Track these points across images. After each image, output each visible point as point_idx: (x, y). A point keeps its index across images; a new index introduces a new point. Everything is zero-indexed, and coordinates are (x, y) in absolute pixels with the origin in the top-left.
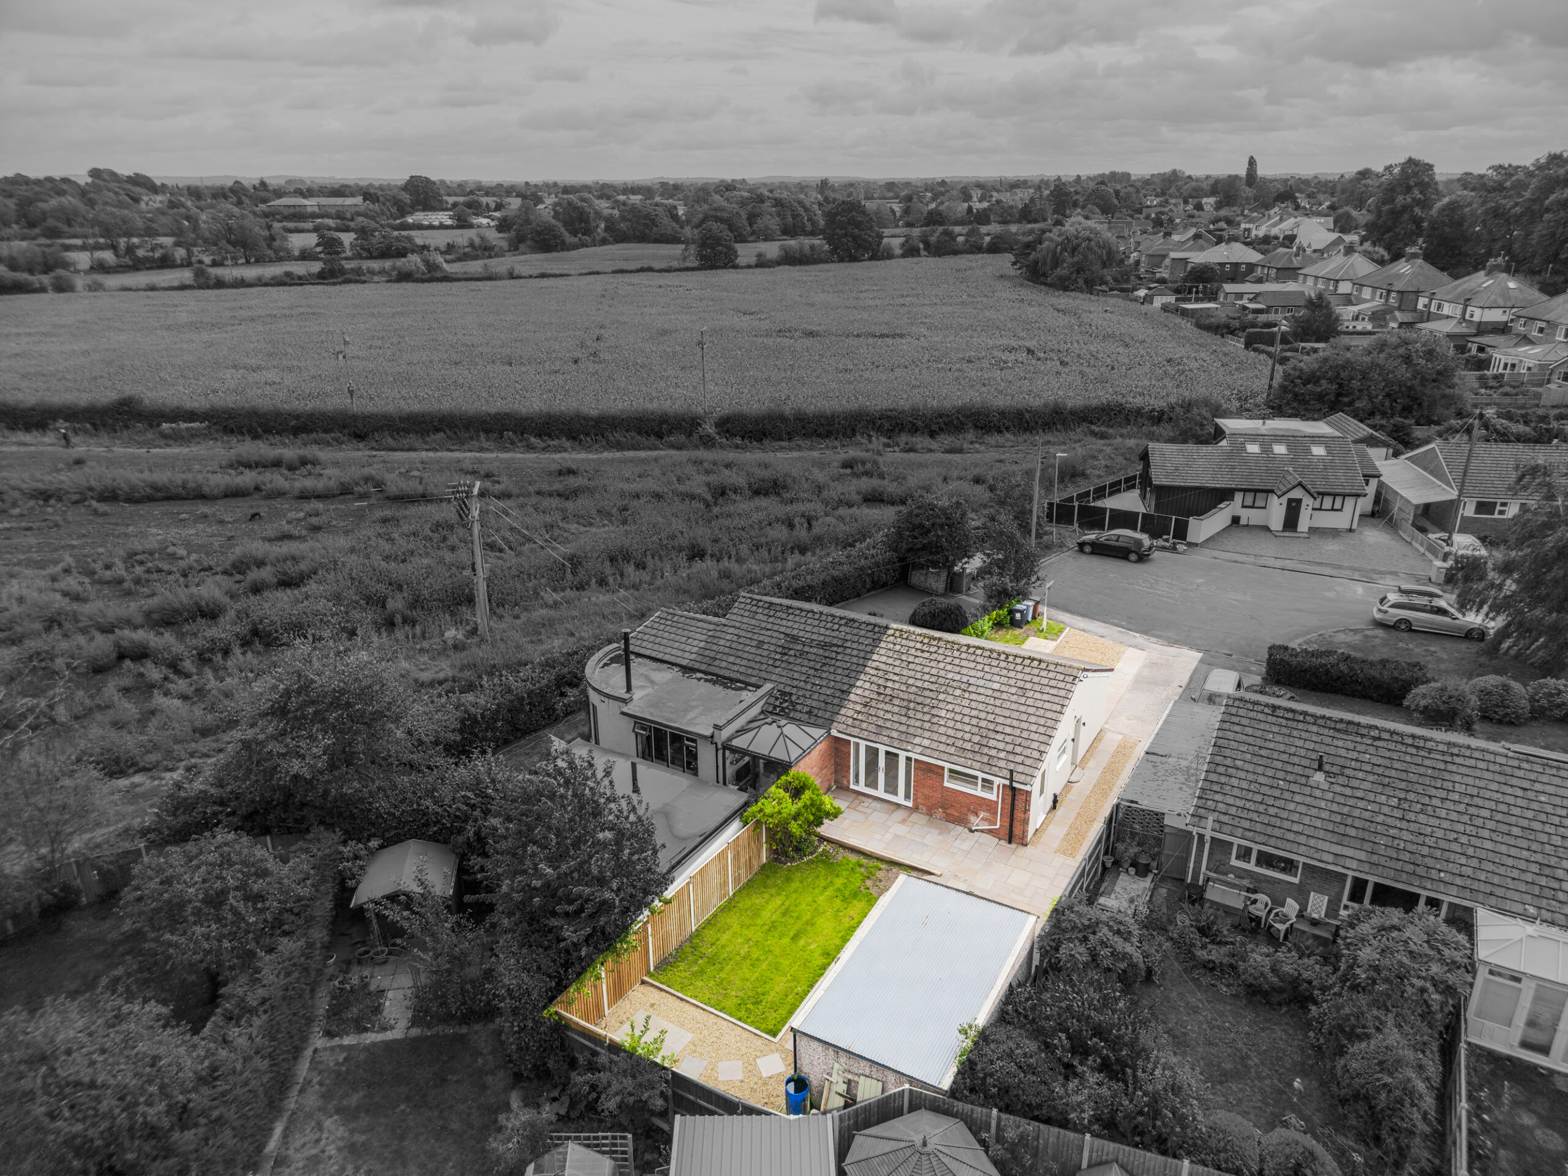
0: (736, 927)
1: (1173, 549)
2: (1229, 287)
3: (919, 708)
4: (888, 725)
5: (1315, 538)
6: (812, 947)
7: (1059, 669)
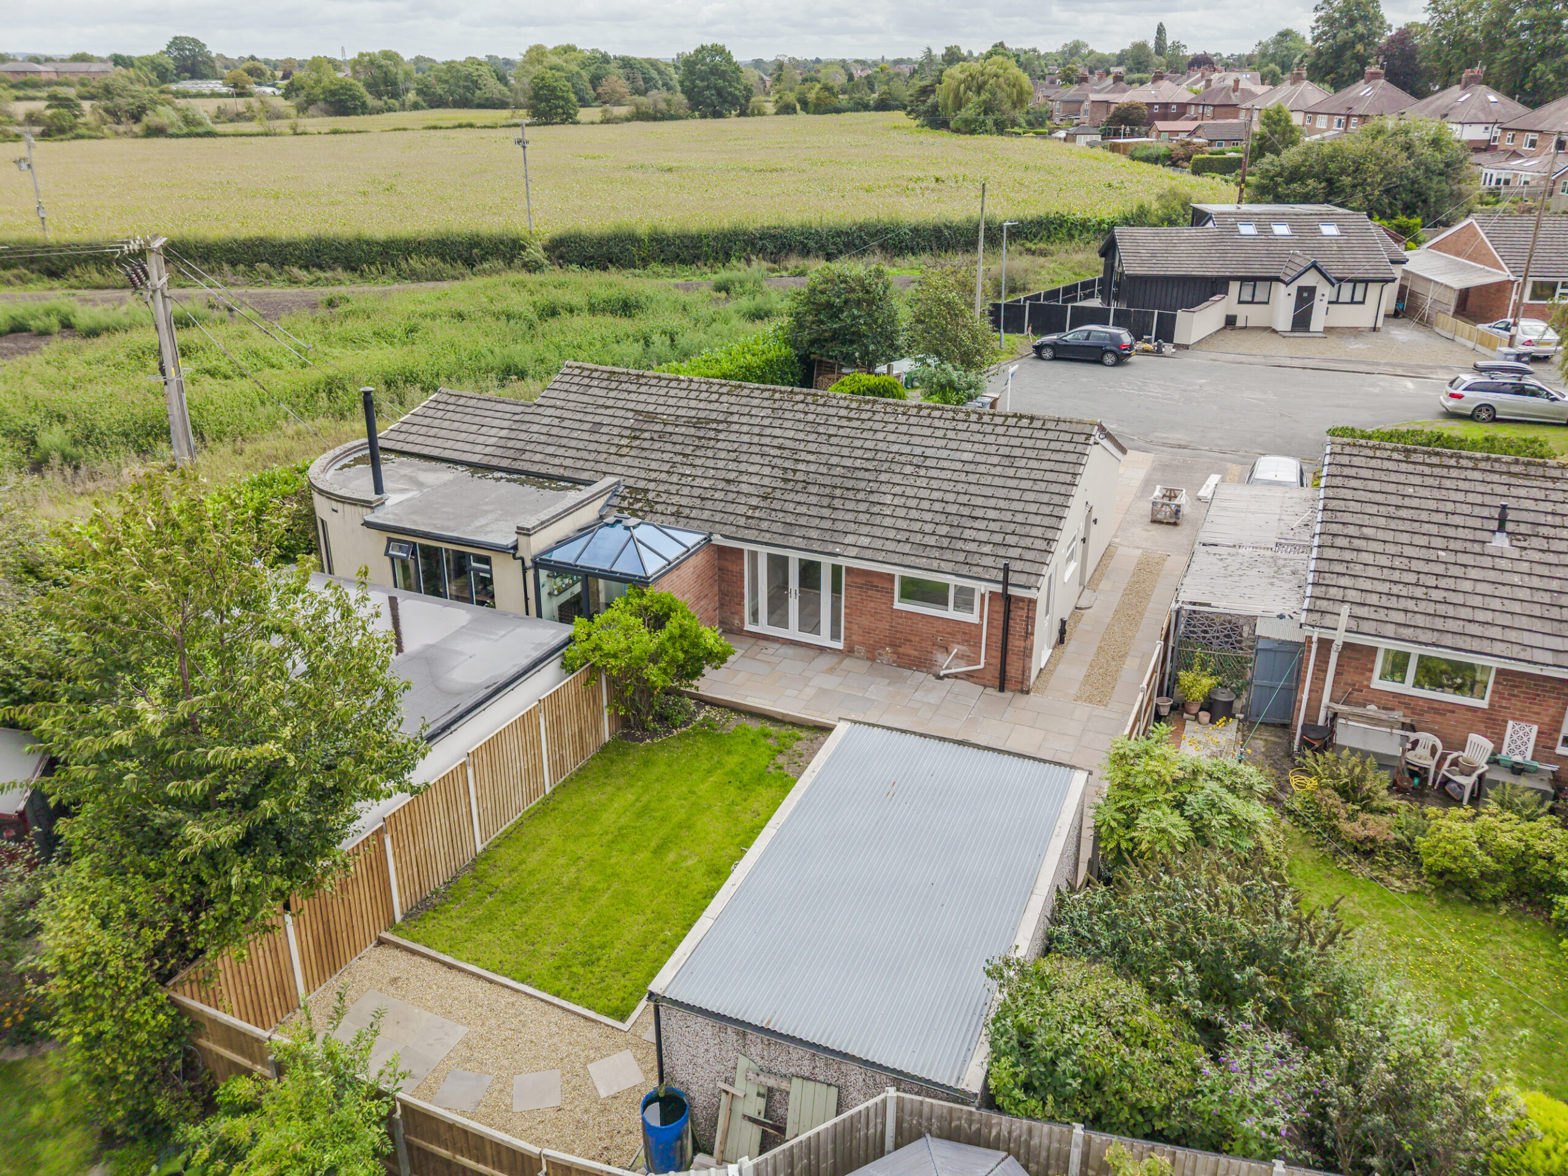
0: (555, 841)
1: (1159, 352)
2: (1160, 125)
3: (850, 494)
4: (803, 521)
5: (1332, 340)
6: (690, 863)
7: (1062, 426)
